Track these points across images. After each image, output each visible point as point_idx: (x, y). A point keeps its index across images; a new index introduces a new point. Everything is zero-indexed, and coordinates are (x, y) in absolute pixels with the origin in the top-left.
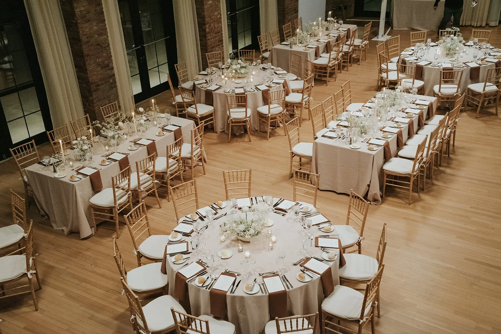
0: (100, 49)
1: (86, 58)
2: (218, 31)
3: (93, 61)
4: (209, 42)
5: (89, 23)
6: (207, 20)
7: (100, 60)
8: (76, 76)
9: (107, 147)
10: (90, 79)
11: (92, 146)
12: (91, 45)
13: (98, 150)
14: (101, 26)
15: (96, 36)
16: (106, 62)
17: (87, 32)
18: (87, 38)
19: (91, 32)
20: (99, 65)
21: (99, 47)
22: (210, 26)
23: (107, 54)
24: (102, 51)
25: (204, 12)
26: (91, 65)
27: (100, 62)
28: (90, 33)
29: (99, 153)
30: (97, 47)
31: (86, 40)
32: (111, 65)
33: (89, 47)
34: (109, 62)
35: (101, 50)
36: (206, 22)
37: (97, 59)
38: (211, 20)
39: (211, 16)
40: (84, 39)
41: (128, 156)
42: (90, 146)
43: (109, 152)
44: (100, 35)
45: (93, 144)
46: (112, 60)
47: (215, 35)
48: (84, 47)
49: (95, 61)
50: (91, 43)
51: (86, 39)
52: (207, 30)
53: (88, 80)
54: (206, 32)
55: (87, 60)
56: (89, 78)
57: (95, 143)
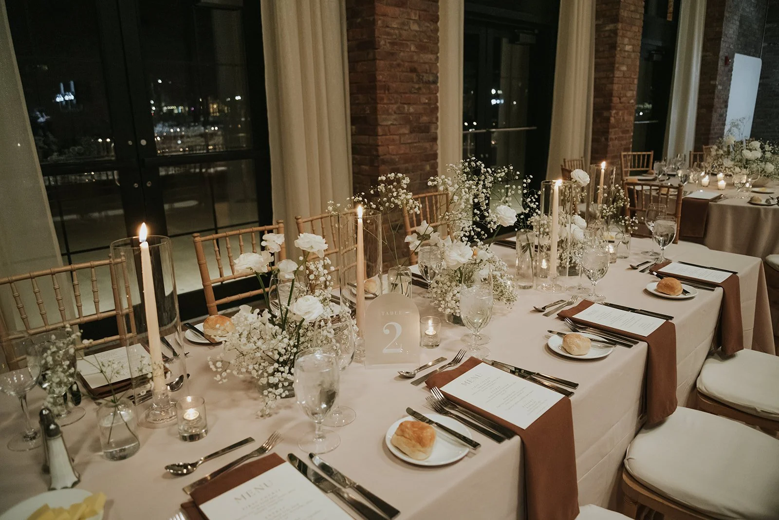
0: (417, 83)
1: (380, 93)
2: (627, 129)
3: (395, 107)
4: (610, 143)
5: (401, 9)
6: (615, 100)
7: (412, 110)
8: (350, 145)
9: (430, 322)
10: (381, 150)
11: (354, 313)
12: (399, 65)
13: (387, 332)
14: (428, 27)
15: (413, 48)
16: (425, 119)
17: (394, 28)
18: (393, 44)
19: (404, 33)
20: (406, 120)
21: (414, 75)
22: (617, 114)
23: (430, 99)
24: (419, 88)
25: (612, 83)
26: (389, 114)
27: (411, 114)
28: (400, 35)
29: (385, 351)
30: (410, 75)
31: (388, 47)
32: (433, 130)
33: (393, 70)
34: (431, 122)
35: (417, 86)
36: (612, 104)
37: (406, 106)
38: (621, 103)
39: (622, 95)
40: (384, 43)
41: (571, 398)
42: (343, 309)
43: (437, 353)
44: (422, 48)
45: (363, 307)
46: (437, 118)
47: (621, 135)
48: (381, 64)
49: (398, 108)
50: (399, 61)
51: (388, 45)
52: (612, 120)
53: (377, 151)
54: (610, 122)
55: (382, 99)
56: (378, 146)
57: (369, 302)
